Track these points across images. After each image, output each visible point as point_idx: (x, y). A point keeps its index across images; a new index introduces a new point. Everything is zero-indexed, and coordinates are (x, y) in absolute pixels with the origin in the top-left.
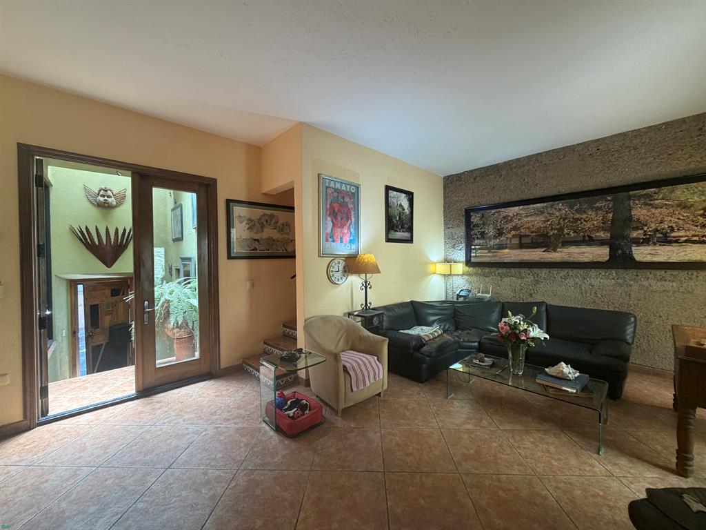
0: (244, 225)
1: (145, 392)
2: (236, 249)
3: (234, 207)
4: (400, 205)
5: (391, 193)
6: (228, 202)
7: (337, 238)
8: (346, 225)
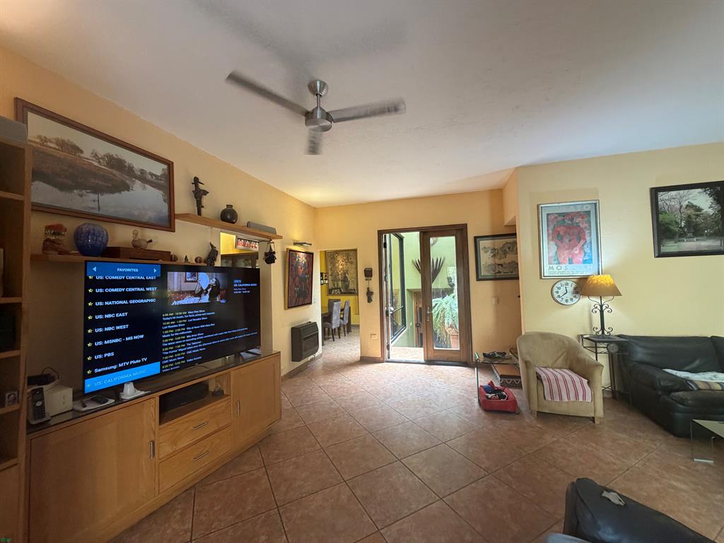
0: (489, 254)
1: (429, 362)
2: (483, 273)
3: (481, 242)
4: (687, 206)
5: (662, 196)
6: (476, 238)
7: (564, 260)
8: (576, 246)
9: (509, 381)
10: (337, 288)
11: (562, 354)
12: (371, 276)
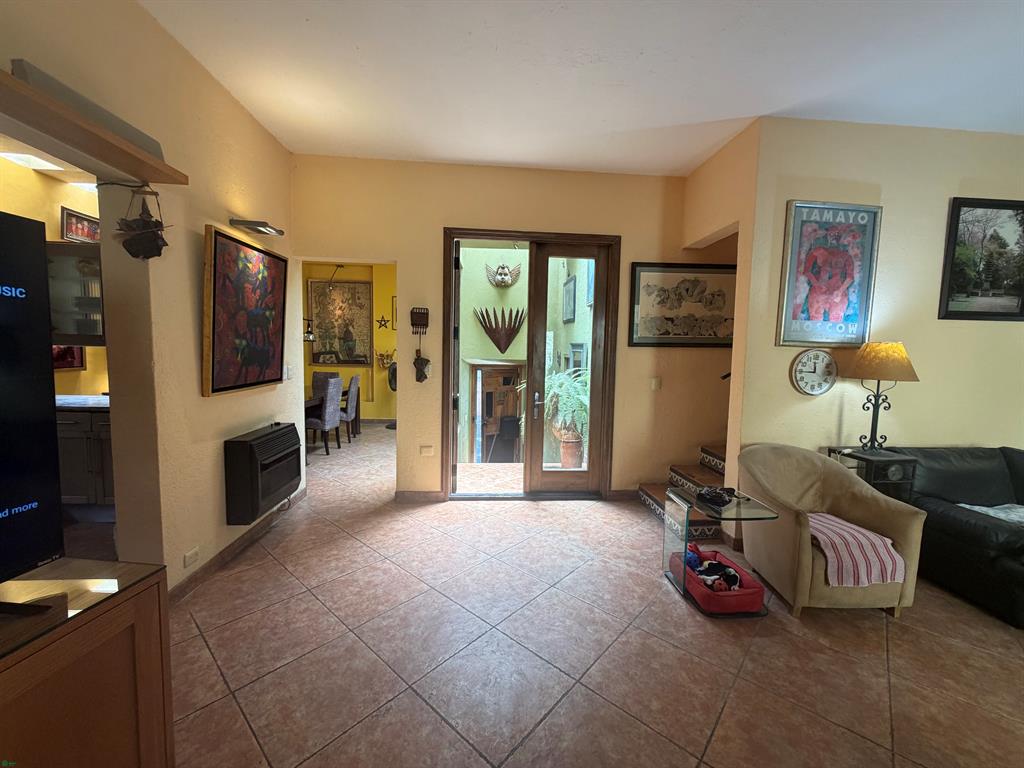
0: (654, 299)
2: (641, 333)
3: (642, 273)
4: (992, 236)
5: (967, 214)
6: (634, 266)
7: (816, 313)
8: (838, 288)
9: (696, 531)
10: (330, 352)
11: (811, 486)
12: (426, 325)
